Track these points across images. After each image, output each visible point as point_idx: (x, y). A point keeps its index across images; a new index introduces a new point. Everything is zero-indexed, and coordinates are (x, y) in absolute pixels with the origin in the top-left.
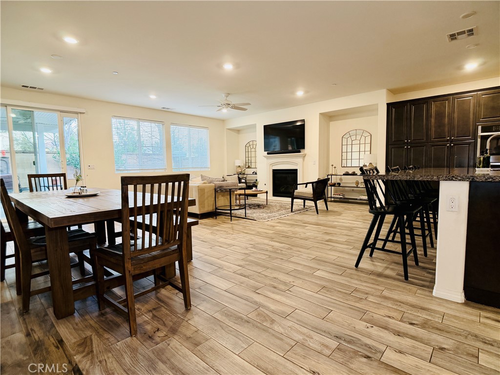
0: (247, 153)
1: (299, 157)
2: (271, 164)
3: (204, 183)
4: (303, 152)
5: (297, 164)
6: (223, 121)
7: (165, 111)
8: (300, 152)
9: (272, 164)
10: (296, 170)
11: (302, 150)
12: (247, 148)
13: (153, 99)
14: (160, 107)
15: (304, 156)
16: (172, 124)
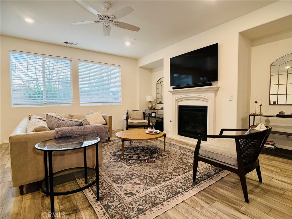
0: (158, 89)
1: (211, 91)
4: (215, 85)
5: (206, 100)
6: (136, 60)
8: (211, 85)
9: (178, 100)
10: (206, 107)
11: (213, 83)
12: (158, 84)
15: (217, 90)
16: (81, 60)
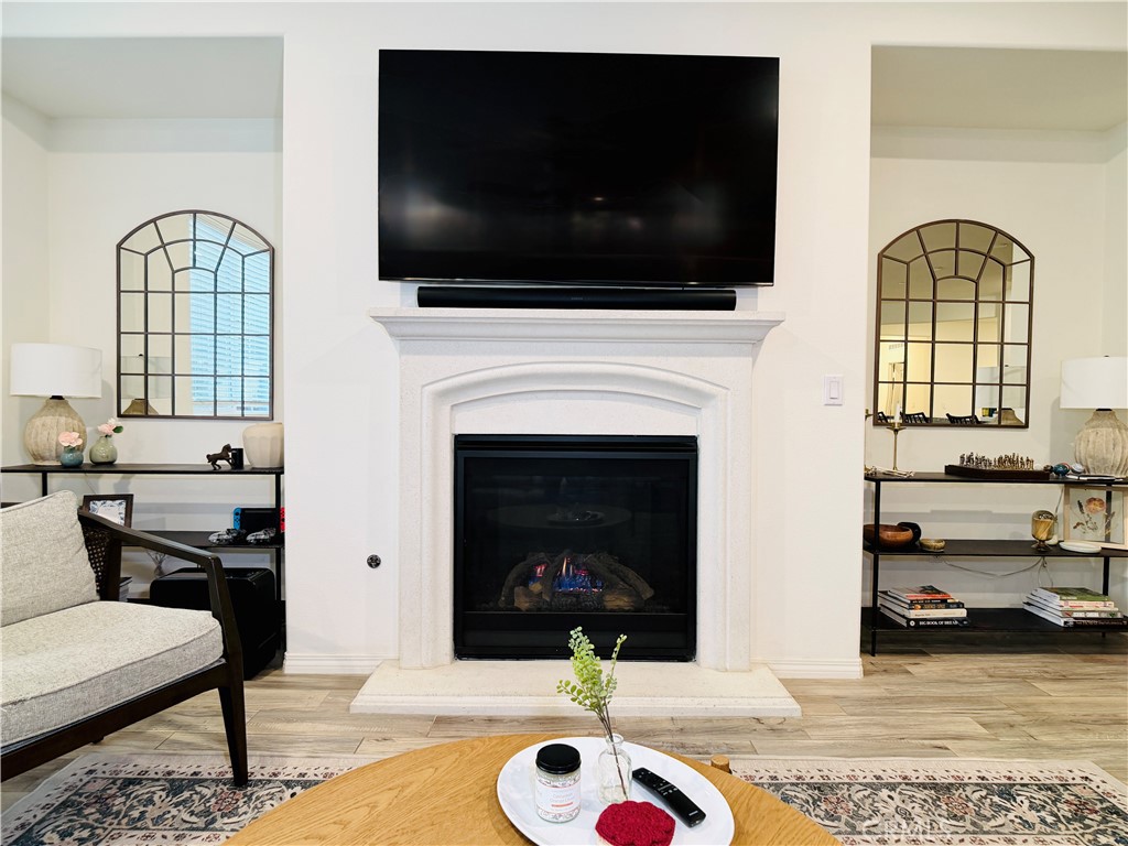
0: (133, 300)
2: (444, 394)
5: (696, 398)
8: (729, 304)
9: (453, 395)
10: (687, 443)
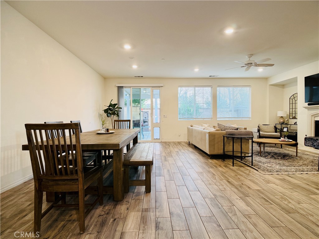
0: (291, 105)
2: (312, 116)
3: (217, 130)
6: (266, 79)
7: (211, 78)
9: (314, 116)
12: (291, 100)
13: (197, 71)
14: (208, 76)
16: (219, 86)
